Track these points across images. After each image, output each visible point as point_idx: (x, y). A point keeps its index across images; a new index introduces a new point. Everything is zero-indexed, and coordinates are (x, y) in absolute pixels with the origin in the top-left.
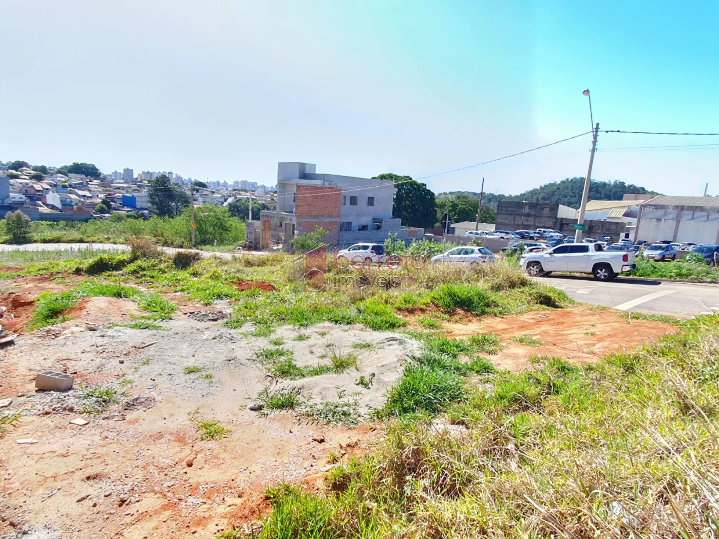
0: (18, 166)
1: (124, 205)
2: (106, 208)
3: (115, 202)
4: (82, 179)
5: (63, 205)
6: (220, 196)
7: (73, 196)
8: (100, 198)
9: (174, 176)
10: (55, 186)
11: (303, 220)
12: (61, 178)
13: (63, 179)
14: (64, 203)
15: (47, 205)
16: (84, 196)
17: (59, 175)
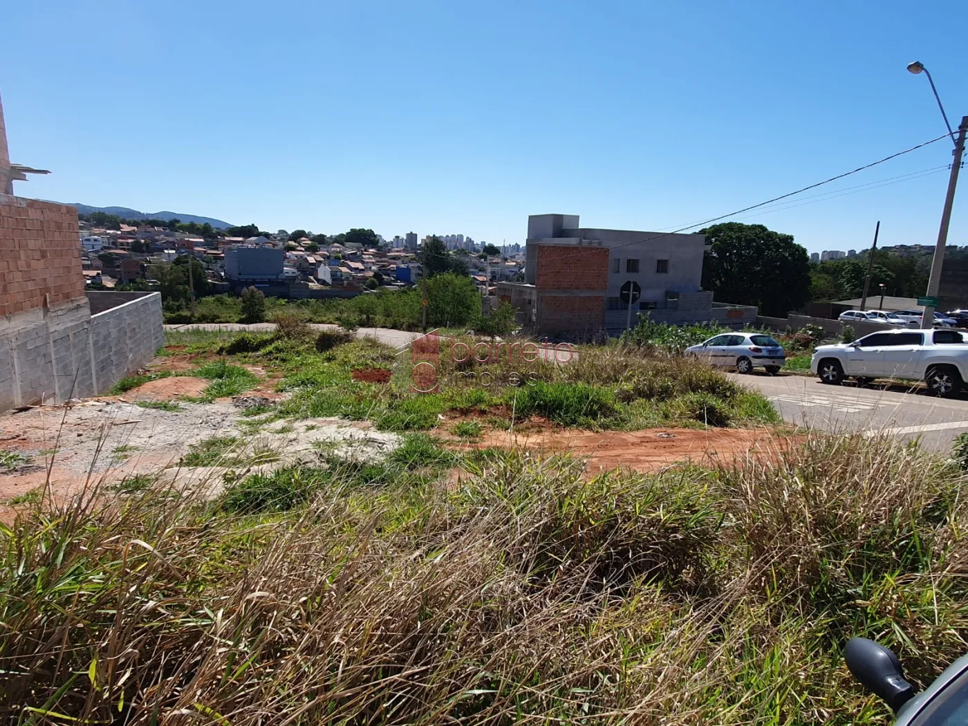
0: (298, 235)
1: (397, 279)
2: (377, 283)
3: (388, 275)
4: (358, 249)
5: (333, 280)
6: (514, 264)
7: (344, 269)
8: (374, 271)
9: (465, 240)
10: (328, 257)
11: (548, 295)
12: (337, 247)
13: (338, 250)
14: (334, 275)
15: (318, 280)
16: (357, 269)
17: (336, 244)
